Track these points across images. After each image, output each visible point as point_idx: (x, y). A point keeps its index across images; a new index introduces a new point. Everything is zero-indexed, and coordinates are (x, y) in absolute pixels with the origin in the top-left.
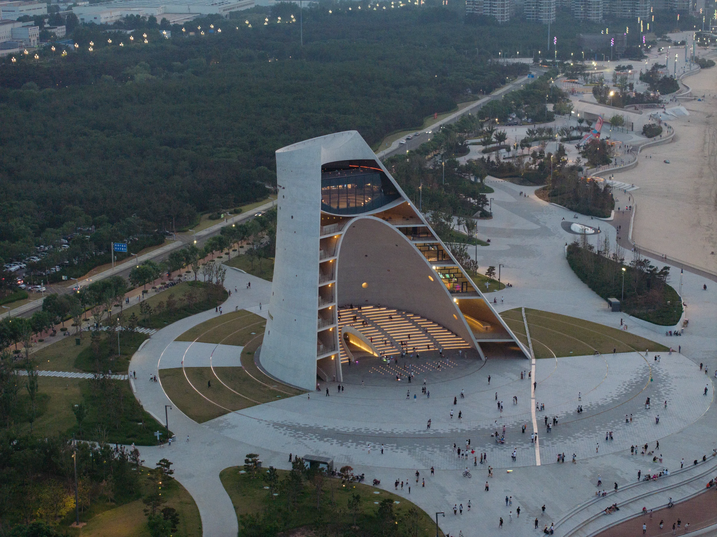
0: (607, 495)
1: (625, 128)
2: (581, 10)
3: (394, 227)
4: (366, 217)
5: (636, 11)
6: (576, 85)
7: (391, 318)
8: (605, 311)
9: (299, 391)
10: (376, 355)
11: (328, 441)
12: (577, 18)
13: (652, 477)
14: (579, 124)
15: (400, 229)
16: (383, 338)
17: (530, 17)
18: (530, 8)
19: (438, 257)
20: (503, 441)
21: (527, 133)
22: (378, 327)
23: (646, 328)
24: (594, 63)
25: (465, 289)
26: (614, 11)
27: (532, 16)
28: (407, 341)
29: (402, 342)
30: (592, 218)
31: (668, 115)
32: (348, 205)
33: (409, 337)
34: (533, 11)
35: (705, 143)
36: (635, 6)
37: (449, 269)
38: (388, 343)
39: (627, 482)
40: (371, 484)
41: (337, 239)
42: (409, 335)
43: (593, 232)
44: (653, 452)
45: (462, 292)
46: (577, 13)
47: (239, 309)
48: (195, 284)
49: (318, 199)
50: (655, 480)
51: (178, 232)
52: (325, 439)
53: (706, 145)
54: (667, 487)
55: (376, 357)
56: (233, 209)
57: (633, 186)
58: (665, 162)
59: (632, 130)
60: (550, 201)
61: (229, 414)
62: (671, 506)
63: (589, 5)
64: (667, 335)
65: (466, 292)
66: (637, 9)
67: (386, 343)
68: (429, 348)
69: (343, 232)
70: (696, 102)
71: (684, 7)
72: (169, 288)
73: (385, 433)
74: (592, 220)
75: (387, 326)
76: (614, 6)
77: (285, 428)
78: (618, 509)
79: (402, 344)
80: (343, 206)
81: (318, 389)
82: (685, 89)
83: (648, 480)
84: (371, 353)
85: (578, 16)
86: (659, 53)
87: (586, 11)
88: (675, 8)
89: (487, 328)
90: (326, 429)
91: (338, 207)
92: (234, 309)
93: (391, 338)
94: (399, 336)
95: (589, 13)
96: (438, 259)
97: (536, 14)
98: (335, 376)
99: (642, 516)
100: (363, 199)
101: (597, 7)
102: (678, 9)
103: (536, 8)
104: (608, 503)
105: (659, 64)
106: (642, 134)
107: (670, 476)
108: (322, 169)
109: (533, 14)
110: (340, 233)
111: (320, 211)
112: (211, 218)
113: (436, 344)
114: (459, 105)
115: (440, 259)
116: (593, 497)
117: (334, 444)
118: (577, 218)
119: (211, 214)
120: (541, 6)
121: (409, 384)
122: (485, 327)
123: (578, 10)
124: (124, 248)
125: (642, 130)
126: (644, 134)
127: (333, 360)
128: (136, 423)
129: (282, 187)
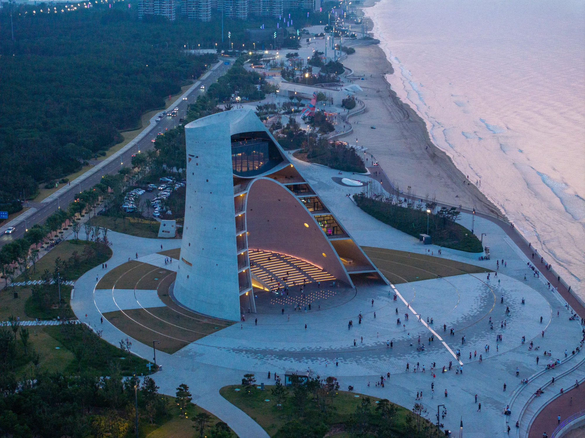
0: (529, 382)
1: (328, 102)
2: (230, 10)
3: (283, 185)
4: (263, 178)
5: (273, 10)
6: (263, 69)
7: (270, 259)
8: (418, 244)
9: (229, 323)
10: (267, 290)
11: (286, 359)
12: (227, 17)
13: (551, 366)
14: (290, 101)
15: (287, 186)
16: (268, 276)
17: (191, 16)
18: (191, 9)
19: (314, 208)
20: (423, 349)
21: (257, 109)
22: (262, 267)
23: (460, 255)
24: (267, 52)
25: (335, 233)
26: (253, 11)
27: (193, 15)
28: (287, 277)
29: (284, 278)
30: (354, 174)
31: (349, 91)
32: (248, 169)
33: (288, 274)
34: (194, 12)
35: (390, 113)
36: (272, 6)
37: (324, 217)
38: (274, 280)
39: (536, 372)
40: (347, 390)
41: (243, 197)
42: (288, 272)
43: (362, 184)
44: (539, 347)
45: (333, 235)
46: (228, 12)
47: (130, 259)
48: (76, 242)
49: (230, 165)
50: (553, 368)
51: (27, 200)
52: (284, 358)
53: (392, 113)
54: (565, 373)
55: (267, 291)
56: (61, 179)
57: (362, 148)
58: (372, 128)
59: (332, 104)
60: (311, 162)
61: (189, 345)
62: (577, 386)
63: (238, 6)
64: (480, 260)
65: (337, 234)
66: (274, 9)
67: (272, 280)
68: (305, 281)
69: (247, 191)
70: (360, 80)
71: (309, 7)
72: (55, 246)
73: (326, 349)
74: (354, 175)
75: (268, 265)
76: (253, 6)
77: (244, 352)
78: (543, 393)
79: (284, 280)
80: (245, 169)
81: (243, 319)
82: (349, 71)
83: (549, 369)
84: (262, 288)
85: (229, 14)
86: (308, 43)
87: (235, 10)
88: (302, 7)
89: (350, 262)
90: (278, 350)
91: (241, 171)
92: (127, 261)
93: (274, 275)
94: (280, 274)
95: (237, 13)
96: (314, 210)
97: (196, 14)
98: (250, 308)
99: (561, 395)
100: (258, 164)
101: (244, 8)
102: (305, 8)
103: (196, 9)
104: (533, 389)
105: (319, 51)
106: (342, 106)
107: (561, 364)
108: (232, 139)
109: (194, 14)
110: (245, 192)
111: (232, 175)
112: (47, 188)
113: (309, 278)
114: (182, 88)
115: (316, 209)
116: (520, 384)
117: (294, 362)
118: (341, 174)
119: (46, 184)
120: (200, 7)
121: (310, 311)
122: (349, 262)
123: (228, 10)
124: (5, 215)
125: (342, 104)
126: (344, 107)
127: (247, 296)
128: (119, 358)
129: (195, 156)
